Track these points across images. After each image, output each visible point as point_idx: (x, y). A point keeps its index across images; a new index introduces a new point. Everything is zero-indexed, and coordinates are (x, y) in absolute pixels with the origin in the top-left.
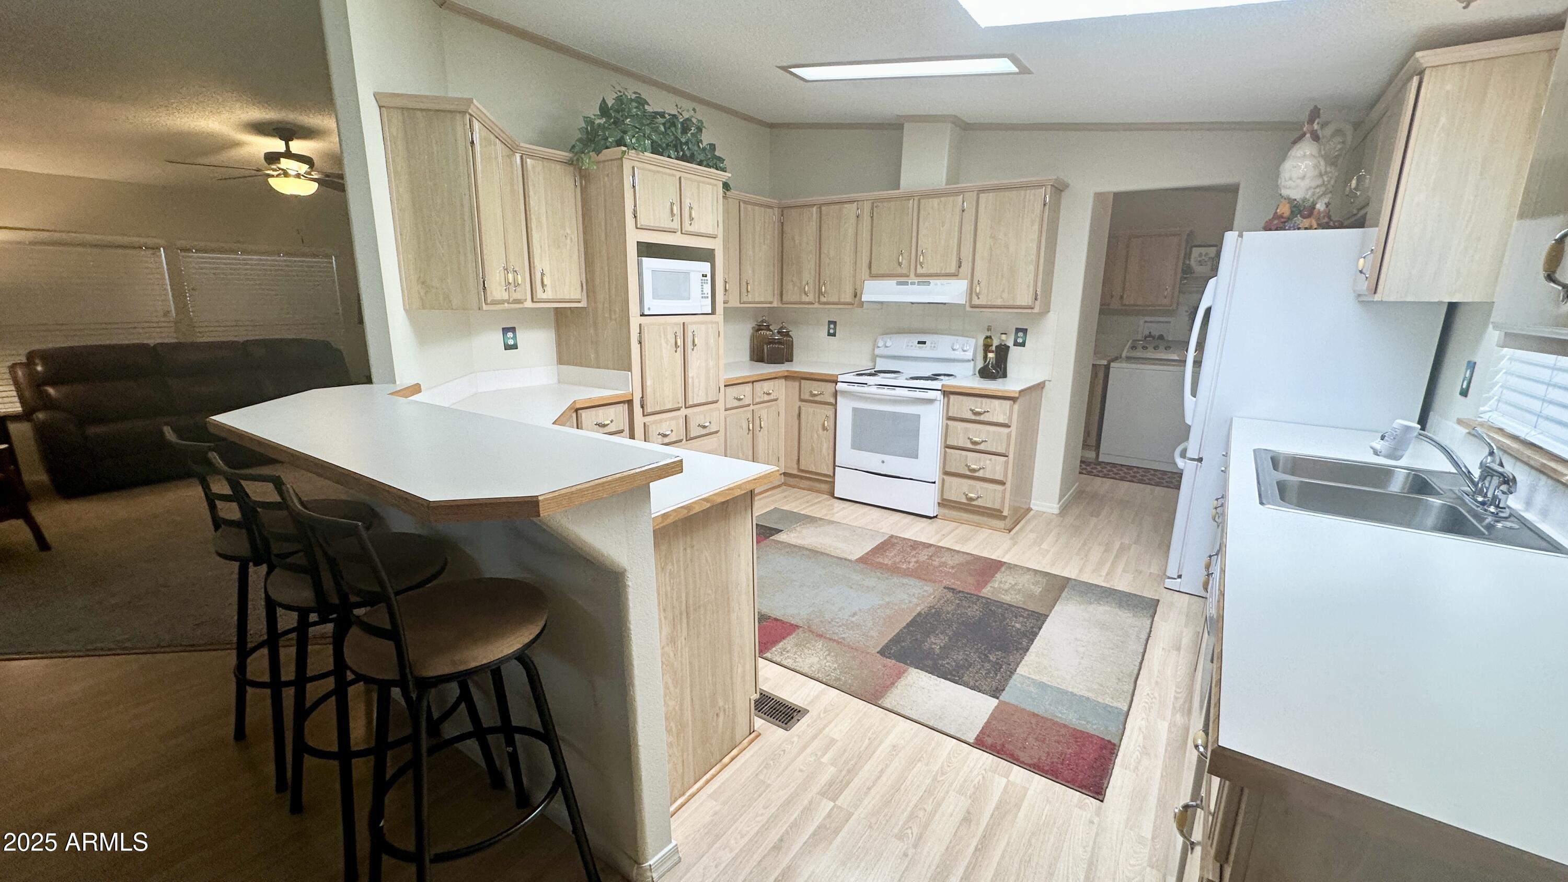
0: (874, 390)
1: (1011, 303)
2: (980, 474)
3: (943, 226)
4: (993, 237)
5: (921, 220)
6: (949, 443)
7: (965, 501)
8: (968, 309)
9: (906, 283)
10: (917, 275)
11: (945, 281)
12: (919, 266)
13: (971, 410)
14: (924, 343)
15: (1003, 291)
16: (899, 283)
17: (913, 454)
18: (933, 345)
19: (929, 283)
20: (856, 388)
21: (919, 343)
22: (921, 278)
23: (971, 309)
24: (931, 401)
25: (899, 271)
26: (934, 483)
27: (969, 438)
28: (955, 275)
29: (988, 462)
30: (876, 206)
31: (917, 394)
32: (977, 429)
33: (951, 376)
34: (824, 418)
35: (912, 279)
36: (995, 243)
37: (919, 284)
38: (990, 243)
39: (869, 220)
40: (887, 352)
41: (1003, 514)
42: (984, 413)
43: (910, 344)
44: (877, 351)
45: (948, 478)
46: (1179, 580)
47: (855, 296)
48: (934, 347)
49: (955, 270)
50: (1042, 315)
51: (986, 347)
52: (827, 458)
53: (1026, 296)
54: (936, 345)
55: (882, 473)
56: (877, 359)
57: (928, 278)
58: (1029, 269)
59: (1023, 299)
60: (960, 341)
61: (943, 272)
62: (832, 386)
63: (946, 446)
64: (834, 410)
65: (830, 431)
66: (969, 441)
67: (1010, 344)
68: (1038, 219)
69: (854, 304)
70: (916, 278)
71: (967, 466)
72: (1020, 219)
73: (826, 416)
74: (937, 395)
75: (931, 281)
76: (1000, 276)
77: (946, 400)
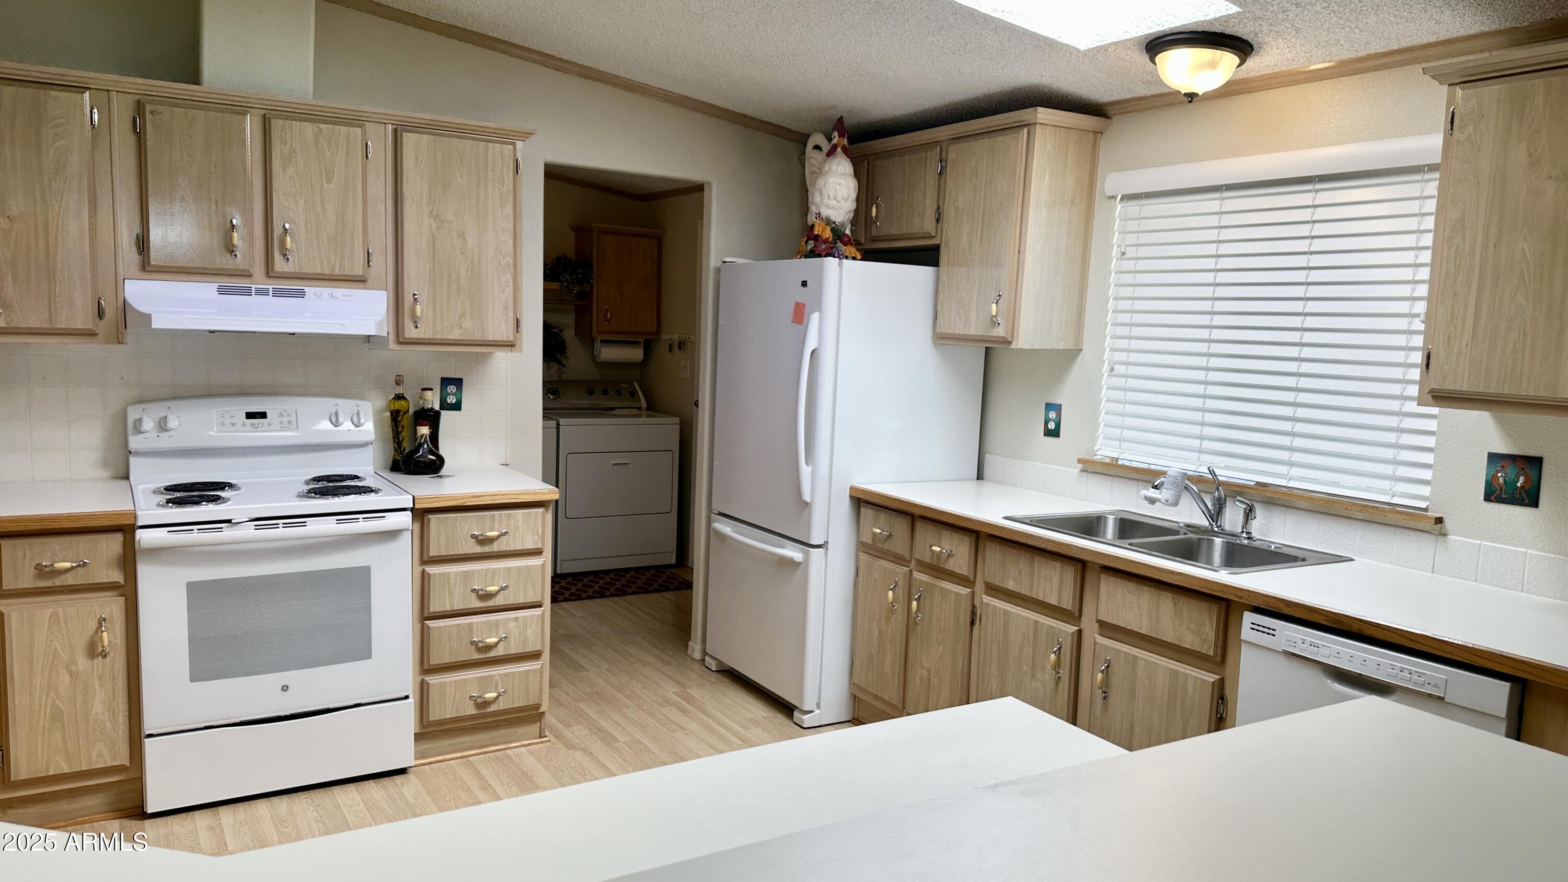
0: (249, 531)
1: (478, 337)
2: (500, 651)
3: (329, 181)
4: (436, 217)
5: (275, 160)
6: (435, 606)
7: (472, 711)
8: (393, 345)
9: (247, 292)
10: (270, 275)
11: (342, 293)
12: (277, 257)
13: (473, 536)
14: (263, 415)
15: (463, 315)
16: (222, 291)
17: (362, 651)
18: (285, 419)
19: (301, 294)
20: (195, 536)
21: (250, 415)
23: (396, 347)
24: (392, 534)
25: (226, 262)
26: (407, 697)
27: (473, 590)
28: (359, 281)
29: (512, 624)
30: (152, 113)
31: (362, 525)
32: (487, 570)
33: (356, 477)
34: (93, 624)
35: (259, 281)
36: (438, 228)
37: (278, 293)
38: (430, 228)
39: (131, 140)
40: (165, 442)
41: (542, 710)
42: (499, 536)
43: (228, 420)
44: (135, 443)
45: (433, 680)
46: (817, 711)
47: (101, 314)
48: (290, 422)
49: (358, 271)
50: (491, 353)
51: (395, 416)
52: (108, 725)
53: (504, 325)
54: (293, 419)
55: (282, 714)
56: (133, 461)
57: (299, 282)
58: (503, 279)
59: (500, 330)
60: (346, 406)
61: (337, 272)
62: (113, 544)
63: (425, 615)
64: (121, 600)
65: (112, 654)
66: (474, 595)
67: (437, 407)
68: (511, 195)
69: (96, 334)
70: (270, 281)
71: (472, 643)
72: (482, 190)
73: (101, 621)
74: (405, 519)
75: (306, 289)
76: (454, 287)
77: (417, 526)
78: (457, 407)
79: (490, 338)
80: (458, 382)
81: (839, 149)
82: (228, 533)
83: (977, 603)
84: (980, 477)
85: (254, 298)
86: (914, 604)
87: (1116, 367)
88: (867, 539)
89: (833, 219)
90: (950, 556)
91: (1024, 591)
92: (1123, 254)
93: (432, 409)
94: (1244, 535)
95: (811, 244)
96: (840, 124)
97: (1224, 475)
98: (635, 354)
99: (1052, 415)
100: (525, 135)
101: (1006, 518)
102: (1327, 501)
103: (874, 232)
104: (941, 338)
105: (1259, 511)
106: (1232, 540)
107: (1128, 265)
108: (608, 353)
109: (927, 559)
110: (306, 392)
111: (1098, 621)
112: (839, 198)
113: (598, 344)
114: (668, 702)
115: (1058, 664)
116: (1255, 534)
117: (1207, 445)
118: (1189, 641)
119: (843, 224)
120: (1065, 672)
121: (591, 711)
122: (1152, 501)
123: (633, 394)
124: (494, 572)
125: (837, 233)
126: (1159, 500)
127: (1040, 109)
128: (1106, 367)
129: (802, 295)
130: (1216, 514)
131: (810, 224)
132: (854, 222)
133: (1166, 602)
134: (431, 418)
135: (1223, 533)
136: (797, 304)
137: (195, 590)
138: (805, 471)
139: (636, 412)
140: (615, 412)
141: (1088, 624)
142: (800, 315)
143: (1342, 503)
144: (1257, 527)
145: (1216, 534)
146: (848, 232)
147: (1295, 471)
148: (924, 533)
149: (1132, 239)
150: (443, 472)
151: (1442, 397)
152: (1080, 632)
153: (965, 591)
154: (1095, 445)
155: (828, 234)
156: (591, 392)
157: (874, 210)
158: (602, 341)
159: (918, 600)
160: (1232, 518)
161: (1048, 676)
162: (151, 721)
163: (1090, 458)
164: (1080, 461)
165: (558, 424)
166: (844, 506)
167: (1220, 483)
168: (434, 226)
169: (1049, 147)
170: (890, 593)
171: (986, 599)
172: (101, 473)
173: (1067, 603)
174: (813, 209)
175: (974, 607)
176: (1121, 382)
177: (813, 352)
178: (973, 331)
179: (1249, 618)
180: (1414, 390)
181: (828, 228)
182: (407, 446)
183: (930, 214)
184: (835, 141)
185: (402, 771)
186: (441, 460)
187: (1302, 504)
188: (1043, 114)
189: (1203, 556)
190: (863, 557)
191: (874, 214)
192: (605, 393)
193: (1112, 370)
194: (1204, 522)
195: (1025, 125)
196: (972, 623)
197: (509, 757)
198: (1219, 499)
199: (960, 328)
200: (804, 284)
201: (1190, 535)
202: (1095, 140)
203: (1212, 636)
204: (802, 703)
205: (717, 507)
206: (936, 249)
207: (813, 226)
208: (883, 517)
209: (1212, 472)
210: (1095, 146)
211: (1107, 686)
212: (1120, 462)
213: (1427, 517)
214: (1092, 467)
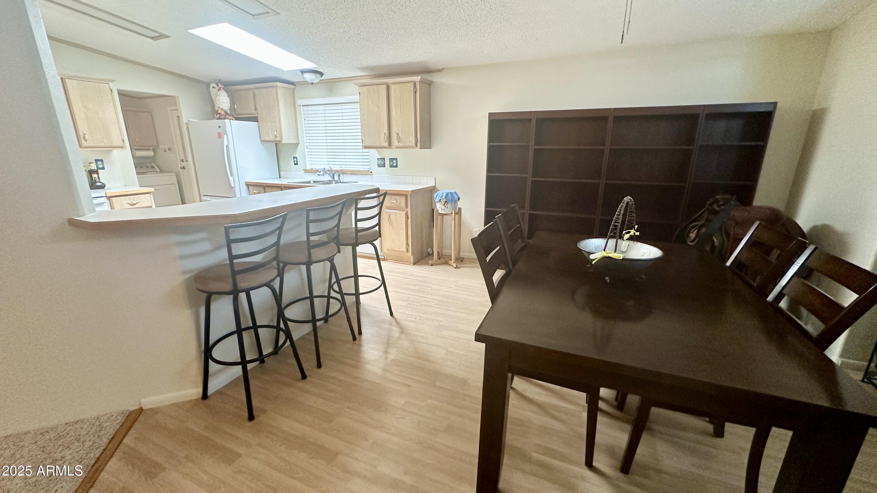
4: (85, 107)
13: (128, 203)
15: (103, 138)
23: (80, 149)
36: (87, 111)
42: (137, 203)
53: (118, 141)
58: (115, 127)
59: (116, 143)
68: (111, 100)
72: (100, 99)
76: (98, 130)
77: (108, 201)
78: (103, 168)
79: (115, 145)
80: (102, 160)
81: (222, 89)
84: (280, 175)
87: (308, 147)
89: (224, 108)
92: (305, 119)
93: (94, 169)
94: (339, 180)
95: (218, 116)
97: (334, 169)
98: (151, 153)
99: (295, 160)
100: (111, 81)
101: (287, 183)
102: (353, 171)
103: (237, 112)
104: (263, 141)
107: (306, 122)
108: (139, 153)
112: (225, 103)
117: (329, 163)
119: (227, 110)
125: (226, 113)
126: (320, 174)
127: (278, 83)
128: (306, 147)
129: (220, 130)
130: (333, 177)
131: (216, 110)
132: (230, 110)
134: (95, 172)
135: (335, 181)
136: (219, 133)
138: (231, 179)
142: (220, 136)
143: (356, 171)
144: (341, 178)
145: (333, 181)
146: (229, 112)
147: (347, 166)
148: (267, 190)
149: (306, 116)
150: (107, 188)
151: (366, 148)
154: (306, 166)
155: (223, 113)
157: (236, 106)
158: (135, 149)
160: (336, 177)
163: (306, 169)
164: (303, 170)
166: (244, 186)
168: (85, 110)
169: (281, 91)
174: (217, 106)
176: (309, 150)
177: (227, 146)
178: (271, 139)
180: (361, 147)
181: (223, 111)
183: (253, 108)
184: (219, 86)
186: (103, 185)
187: (349, 173)
188: (279, 84)
194: (331, 179)
195: (274, 86)
198: (333, 173)
199: (267, 139)
200: (220, 127)
201: (328, 182)
205: (202, 193)
206: (257, 117)
207: (218, 111)
208: (255, 187)
209: (331, 168)
210: (293, 92)
212: (311, 169)
213: (370, 172)
214: (306, 171)
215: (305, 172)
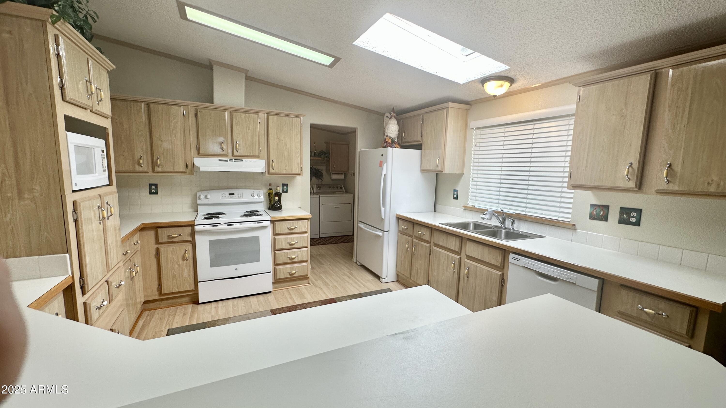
0: (225, 226)
1: (290, 172)
2: (296, 260)
3: (249, 130)
4: (278, 139)
5: (234, 124)
6: (277, 247)
7: (289, 276)
8: (267, 175)
9: (226, 160)
10: (233, 155)
11: (253, 160)
12: (235, 151)
13: (288, 228)
14: (233, 194)
15: (286, 166)
16: (220, 160)
17: (257, 259)
18: (239, 195)
19: (242, 161)
20: (210, 228)
21: (230, 194)
22: (235, 157)
23: (268, 175)
24: (265, 227)
25: (221, 152)
26: (270, 272)
27: (288, 243)
28: (257, 157)
29: (299, 252)
30: (200, 112)
31: (257, 225)
32: (292, 237)
33: (258, 211)
34: (184, 252)
35: (230, 157)
36: (279, 142)
37: (236, 161)
38: (277, 142)
39: (194, 119)
40: (207, 202)
41: (308, 276)
42: (295, 228)
43: (224, 196)
44: (199, 202)
45: (278, 267)
46: (386, 278)
47: (187, 167)
48: (241, 196)
49: (257, 154)
50: (295, 177)
51: (270, 194)
52: (188, 278)
53: (297, 168)
54: (241, 195)
55: (236, 276)
56: (199, 207)
57: (241, 158)
58: (297, 156)
59: (296, 170)
60: (256, 192)
61: (251, 155)
62: (189, 229)
63: (275, 250)
64: (191, 245)
65: (189, 260)
66: (288, 244)
67: (281, 192)
68: (299, 132)
69: (186, 173)
70: (233, 157)
71: (288, 257)
72: (291, 131)
73: (186, 250)
74: (269, 223)
75: (243, 159)
76: (284, 158)
77: (272, 225)
78: (286, 192)
79: (294, 172)
80: (287, 185)
81: (393, 117)
82: (220, 227)
83: (431, 249)
84: (435, 211)
85: (229, 162)
86: (414, 248)
88: (401, 229)
89: (392, 137)
90: (424, 235)
91: (445, 245)
92: (476, 145)
93: (279, 192)
94: (512, 229)
95: (385, 144)
96: (393, 110)
97: (505, 211)
98: (342, 177)
99: (456, 193)
100: (303, 116)
101: (440, 224)
102: (538, 219)
103: (404, 141)
104: (423, 171)
105: (516, 222)
106: (508, 230)
107: (477, 149)
108: (334, 177)
109: (417, 235)
110: (246, 188)
111: (466, 255)
112: (393, 131)
113: (332, 174)
114: (345, 274)
115: (454, 268)
116: (515, 229)
117: (500, 202)
118: (493, 262)
119: (394, 138)
120: (456, 270)
121: (323, 276)
122: (483, 219)
123: (341, 188)
124: (294, 238)
125: (393, 141)
126: (485, 218)
127: (450, 103)
128: (471, 179)
129: (382, 159)
130: (503, 222)
131: (385, 138)
132: (398, 138)
133: (486, 250)
134: (279, 195)
135: (505, 228)
136: (380, 161)
137: (211, 243)
138: (383, 209)
139: (342, 193)
140: (336, 193)
141: (463, 256)
142: (381, 164)
143: (542, 220)
144: (516, 226)
145: (503, 229)
146: (396, 140)
147: (527, 210)
148: (417, 228)
149: (478, 141)
150: (282, 209)
151: (575, 187)
152: (461, 258)
153: (428, 245)
154: (468, 201)
155: (390, 141)
156: (330, 187)
157: (404, 134)
158: (333, 173)
159: (415, 247)
160: (508, 223)
161: (452, 270)
162: (199, 279)
163: (466, 205)
164: (463, 206)
165: (320, 196)
166: (394, 220)
167: (504, 213)
168: (278, 142)
169: (453, 114)
170: (407, 245)
171: (434, 247)
172: (191, 210)
173: (457, 249)
174: (386, 134)
175: (430, 250)
176: (475, 183)
177: (385, 175)
178: (431, 168)
179: (511, 255)
180: (566, 185)
181: (390, 139)
182: (273, 202)
183: (419, 135)
184: (392, 115)
185: (270, 292)
186: (282, 207)
187: (530, 220)
189: (499, 236)
190: (400, 234)
191: (404, 135)
192: (334, 188)
193: (473, 179)
194: (499, 225)
195: (445, 108)
196: (430, 254)
197: (299, 289)
198: (504, 218)
199: (428, 168)
200: (382, 155)
201: (495, 229)
202: (467, 112)
203: (500, 260)
204: (382, 276)
205: (360, 220)
206: (421, 145)
207: (386, 139)
208: (405, 223)
209: (502, 210)
210: (467, 114)
211: (468, 274)
212: (475, 207)
213: (570, 224)
214: (467, 208)
215: (464, 209)
